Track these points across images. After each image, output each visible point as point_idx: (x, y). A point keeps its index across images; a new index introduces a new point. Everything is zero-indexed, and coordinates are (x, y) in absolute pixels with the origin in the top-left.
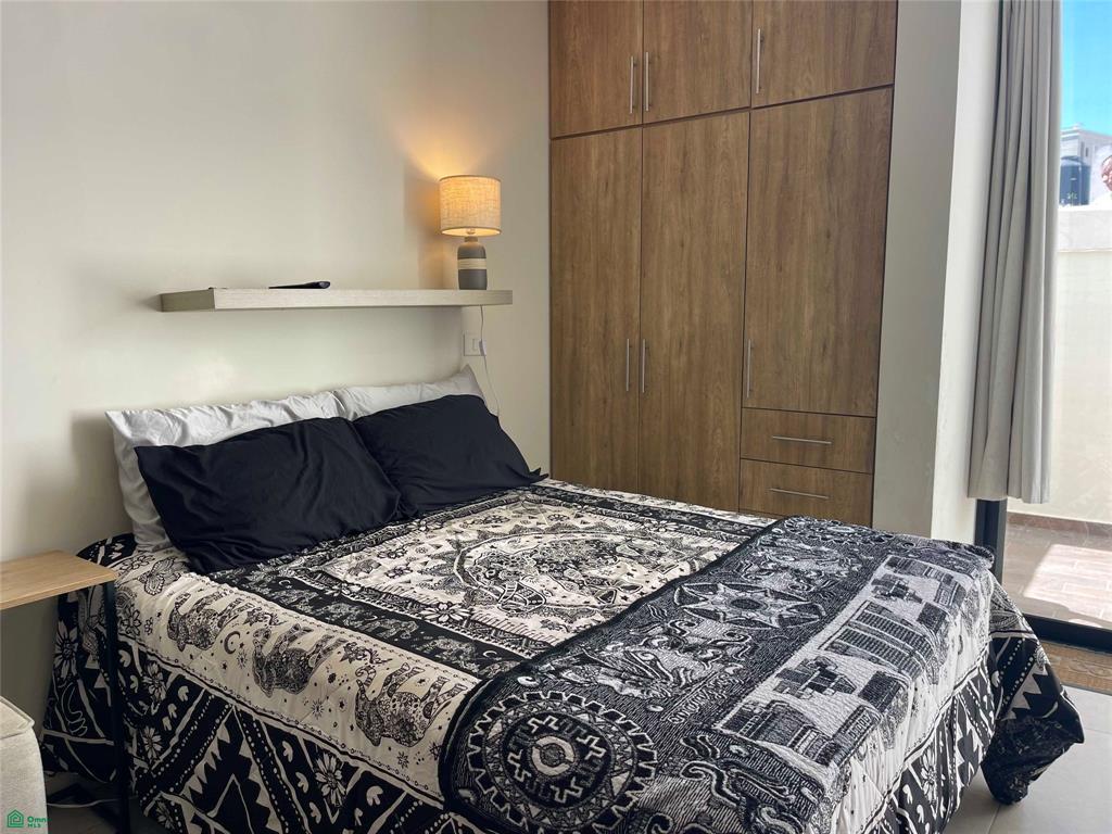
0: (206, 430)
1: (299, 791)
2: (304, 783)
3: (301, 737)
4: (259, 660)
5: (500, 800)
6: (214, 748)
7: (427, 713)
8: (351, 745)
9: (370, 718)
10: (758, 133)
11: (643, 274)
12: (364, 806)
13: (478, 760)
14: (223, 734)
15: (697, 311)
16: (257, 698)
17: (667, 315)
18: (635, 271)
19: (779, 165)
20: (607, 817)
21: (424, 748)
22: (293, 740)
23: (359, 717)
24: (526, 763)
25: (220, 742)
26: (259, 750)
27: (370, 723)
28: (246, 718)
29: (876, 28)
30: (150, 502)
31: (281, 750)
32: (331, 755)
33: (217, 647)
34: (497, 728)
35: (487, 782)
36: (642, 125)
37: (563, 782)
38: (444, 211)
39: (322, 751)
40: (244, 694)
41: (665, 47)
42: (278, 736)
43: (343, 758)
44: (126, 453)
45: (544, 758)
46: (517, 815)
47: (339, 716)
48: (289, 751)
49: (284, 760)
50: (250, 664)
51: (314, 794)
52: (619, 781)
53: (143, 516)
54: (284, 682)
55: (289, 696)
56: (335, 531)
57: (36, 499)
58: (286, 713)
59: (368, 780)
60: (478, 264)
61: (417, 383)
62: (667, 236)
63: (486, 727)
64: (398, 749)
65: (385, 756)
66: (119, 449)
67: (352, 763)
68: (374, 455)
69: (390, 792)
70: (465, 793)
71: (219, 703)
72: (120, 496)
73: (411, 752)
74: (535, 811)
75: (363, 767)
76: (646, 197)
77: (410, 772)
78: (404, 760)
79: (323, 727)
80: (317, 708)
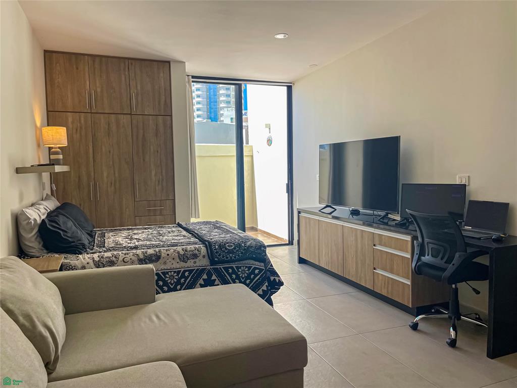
1: (159, 286)
2: (161, 283)
3: (160, 272)
4: (139, 260)
5: (223, 257)
8: (178, 266)
10: (134, 122)
11: (94, 161)
12: (184, 277)
13: (216, 253)
15: (116, 173)
17: (105, 174)
18: (91, 159)
19: (141, 132)
20: (245, 249)
21: (201, 257)
22: (157, 274)
23: (180, 259)
24: (226, 249)
27: (184, 259)
29: (165, 101)
32: (171, 272)
33: (119, 263)
34: (217, 246)
35: (219, 255)
36: (91, 113)
37: (235, 248)
38: (50, 138)
39: (167, 273)
41: (99, 90)
43: (174, 270)
45: (228, 246)
46: (228, 258)
47: (173, 261)
50: (135, 263)
51: (165, 283)
52: (243, 245)
54: (152, 261)
55: (154, 264)
59: (185, 271)
60: (61, 157)
62: (104, 149)
64: (192, 261)
65: (190, 264)
67: (179, 270)
69: (190, 271)
70: (216, 259)
73: (197, 260)
74: (231, 255)
75: (183, 270)
76: (94, 136)
77: (197, 264)
78: (195, 262)
79: (168, 266)
80: (165, 263)
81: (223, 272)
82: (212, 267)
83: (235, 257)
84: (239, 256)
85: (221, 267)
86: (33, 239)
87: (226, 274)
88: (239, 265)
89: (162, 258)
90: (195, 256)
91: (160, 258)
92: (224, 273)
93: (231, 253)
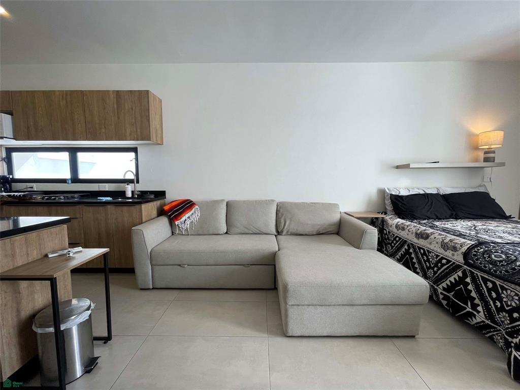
0: (404, 193)
1: (424, 260)
2: (425, 258)
3: (426, 249)
4: (416, 233)
5: (481, 263)
6: (404, 250)
7: (461, 246)
8: (439, 251)
9: (444, 246)
12: (441, 263)
13: (474, 255)
14: (406, 247)
16: (415, 240)
20: (514, 269)
21: (459, 252)
22: (424, 249)
23: (442, 245)
24: (489, 257)
25: (405, 249)
26: (415, 250)
28: (412, 244)
30: (391, 205)
31: (420, 251)
32: (433, 253)
33: (407, 231)
34: (482, 250)
35: (477, 260)
37: (501, 261)
38: (480, 142)
39: (431, 252)
40: (412, 240)
42: (419, 248)
43: (436, 253)
44: (387, 195)
45: (495, 256)
46: (486, 267)
47: (436, 245)
48: (422, 251)
49: (421, 253)
50: (414, 234)
51: (428, 260)
53: (389, 208)
54: (422, 238)
55: (424, 240)
56: (435, 218)
57: (369, 202)
58: (422, 243)
59: (443, 258)
60: (492, 155)
61: (464, 188)
63: (478, 250)
64: (451, 252)
65: (449, 254)
66: (386, 195)
67: (439, 254)
68: (448, 203)
69: (448, 261)
70: (470, 261)
71: (406, 242)
72: (385, 204)
73: (456, 253)
74: (491, 266)
75: (442, 256)
77: (455, 257)
78: (453, 255)
79: (432, 247)
80: (430, 243)
81: (479, 280)
82: (468, 268)
83: (495, 271)
84: (501, 272)
85: (479, 274)
86: (388, 204)
87: (483, 285)
88: (504, 285)
89: (430, 238)
90: (455, 249)
91: (428, 238)
92: (480, 282)
93: (491, 264)
